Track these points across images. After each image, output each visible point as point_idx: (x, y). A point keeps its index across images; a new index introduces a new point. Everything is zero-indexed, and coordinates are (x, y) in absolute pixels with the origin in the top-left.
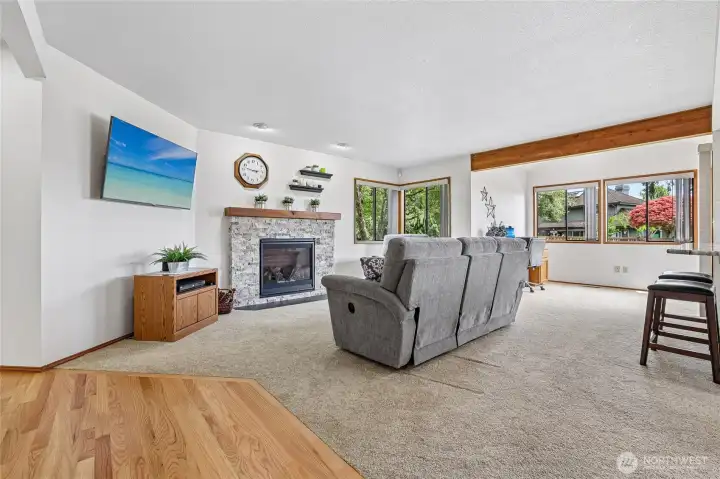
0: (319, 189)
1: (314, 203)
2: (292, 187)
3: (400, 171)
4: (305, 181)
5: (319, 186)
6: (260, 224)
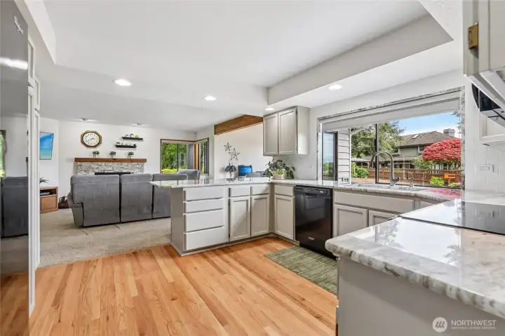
0: (134, 146)
1: (131, 154)
2: (117, 146)
3: (195, 133)
4: (125, 142)
5: (135, 145)
6: (94, 165)
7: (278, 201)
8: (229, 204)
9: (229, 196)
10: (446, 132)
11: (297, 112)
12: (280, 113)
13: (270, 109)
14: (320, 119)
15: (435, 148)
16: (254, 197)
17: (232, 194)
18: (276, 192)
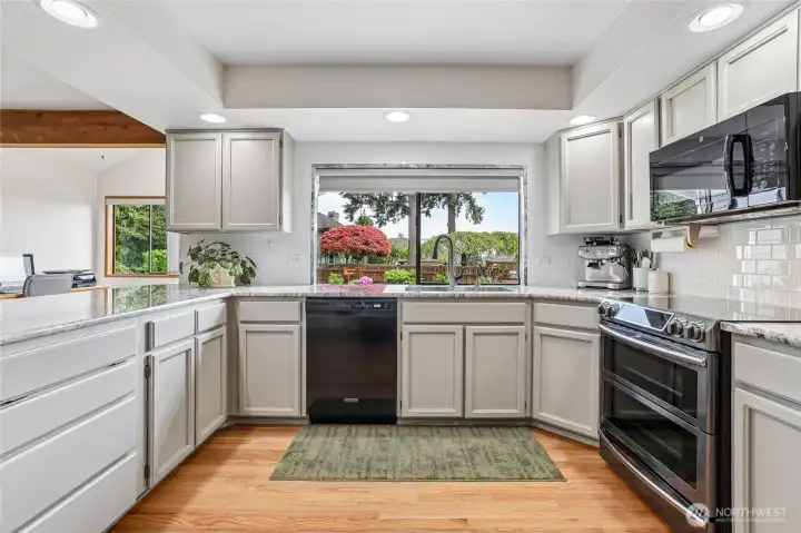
7: (250, 336)
8: (148, 372)
9: (148, 348)
10: (331, 215)
11: (281, 143)
12: (228, 136)
13: (213, 119)
14: (318, 168)
15: (335, 235)
16: (203, 338)
17: (158, 340)
18: (241, 317)
